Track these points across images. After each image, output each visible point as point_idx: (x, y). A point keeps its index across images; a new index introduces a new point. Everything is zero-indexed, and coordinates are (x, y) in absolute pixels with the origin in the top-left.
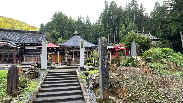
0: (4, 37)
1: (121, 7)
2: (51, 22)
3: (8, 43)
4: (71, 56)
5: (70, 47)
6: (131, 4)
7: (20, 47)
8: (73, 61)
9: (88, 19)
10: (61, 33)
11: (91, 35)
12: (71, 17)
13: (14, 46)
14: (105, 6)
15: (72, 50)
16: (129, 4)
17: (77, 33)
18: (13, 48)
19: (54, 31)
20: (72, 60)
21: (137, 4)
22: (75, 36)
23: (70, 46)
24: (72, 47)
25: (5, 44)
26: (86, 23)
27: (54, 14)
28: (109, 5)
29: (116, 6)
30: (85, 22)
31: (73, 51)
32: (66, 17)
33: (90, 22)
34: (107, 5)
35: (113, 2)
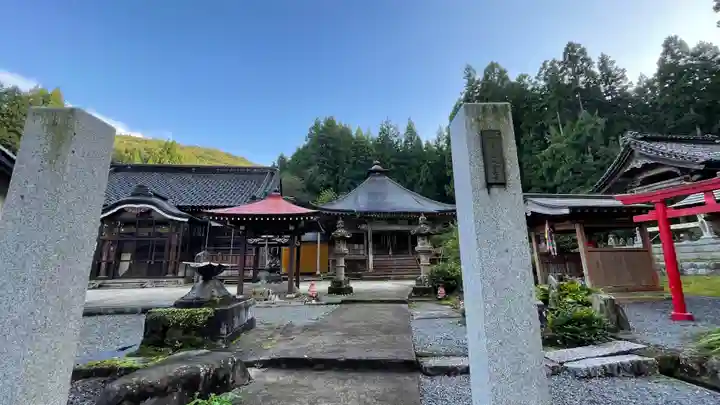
0: (140, 186)
1: (522, 77)
2: (305, 148)
3: (153, 207)
4: (362, 246)
5: (358, 216)
6: (560, 64)
7: (186, 220)
8: (371, 267)
9: (410, 130)
10: (333, 175)
11: (424, 174)
12: (358, 131)
13: (170, 217)
14: (466, 81)
15: (363, 227)
16: (552, 64)
17: (379, 167)
18: (165, 222)
19: (311, 171)
20: (364, 262)
21: (585, 60)
22: (373, 178)
23: (358, 212)
24: (366, 213)
25: (141, 208)
26: (406, 142)
27: (313, 124)
28: (479, 76)
29: (507, 78)
30: (403, 140)
31: (369, 229)
32: (345, 132)
33: (418, 139)
34: (474, 79)
35: (492, 67)
